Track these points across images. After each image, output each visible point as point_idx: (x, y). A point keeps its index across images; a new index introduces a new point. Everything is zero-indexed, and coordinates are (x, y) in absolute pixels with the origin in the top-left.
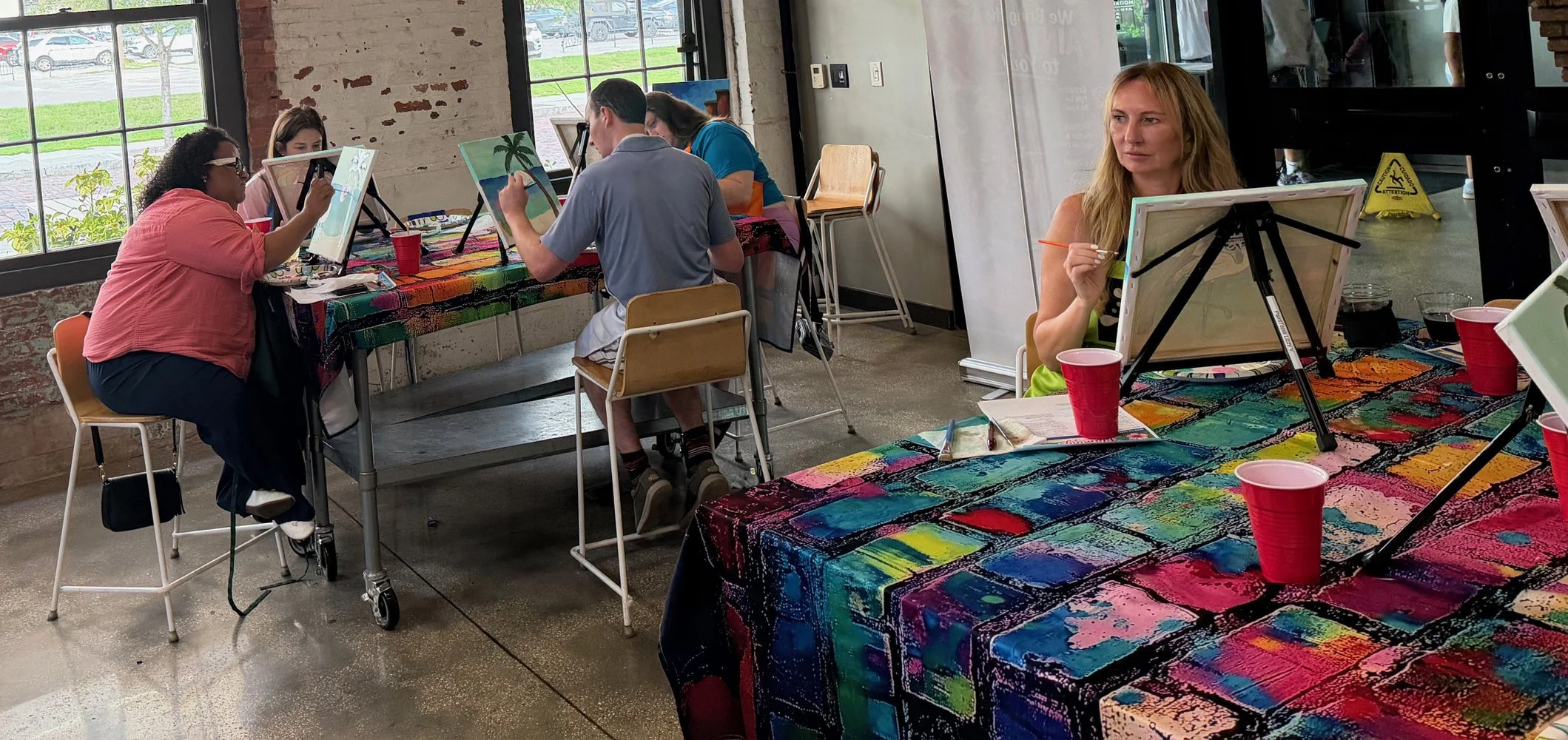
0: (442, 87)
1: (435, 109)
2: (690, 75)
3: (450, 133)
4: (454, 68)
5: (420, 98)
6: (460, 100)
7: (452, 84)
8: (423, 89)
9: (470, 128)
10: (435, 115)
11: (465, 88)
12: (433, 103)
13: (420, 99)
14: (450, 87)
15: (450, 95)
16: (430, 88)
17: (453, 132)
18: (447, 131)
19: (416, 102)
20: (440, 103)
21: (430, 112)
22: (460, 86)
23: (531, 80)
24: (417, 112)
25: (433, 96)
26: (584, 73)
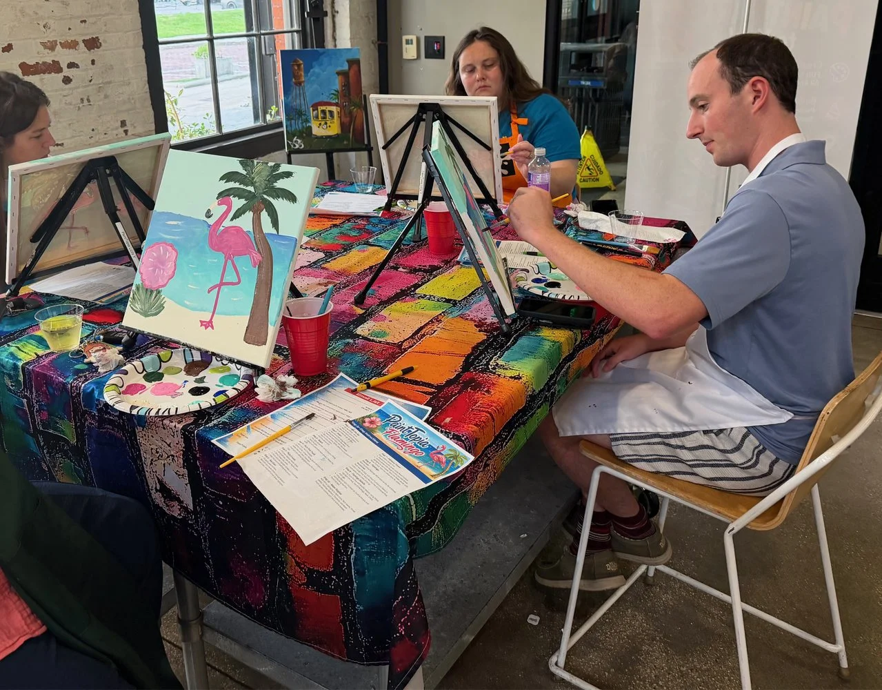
0: (72, 45)
1: (67, 72)
2: (304, 43)
3: (86, 102)
4: (85, 21)
5: (48, 58)
6: (93, 62)
7: (84, 41)
8: (51, 46)
9: (106, 97)
10: (67, 80)
11: (98, 48)
12: (64, 65)
13: (49, 60)
14: (82, 45)
15: (81, 55)
16: (59, 45)
17: (89, 100)
18: (82, 99)
19: (44, 63)
20: (72, 65)
21: (61, 76)
22: (92, 44)
23: (160, 40)
24: (47, 76)
25: (64, 56)
26: (206, 35)
